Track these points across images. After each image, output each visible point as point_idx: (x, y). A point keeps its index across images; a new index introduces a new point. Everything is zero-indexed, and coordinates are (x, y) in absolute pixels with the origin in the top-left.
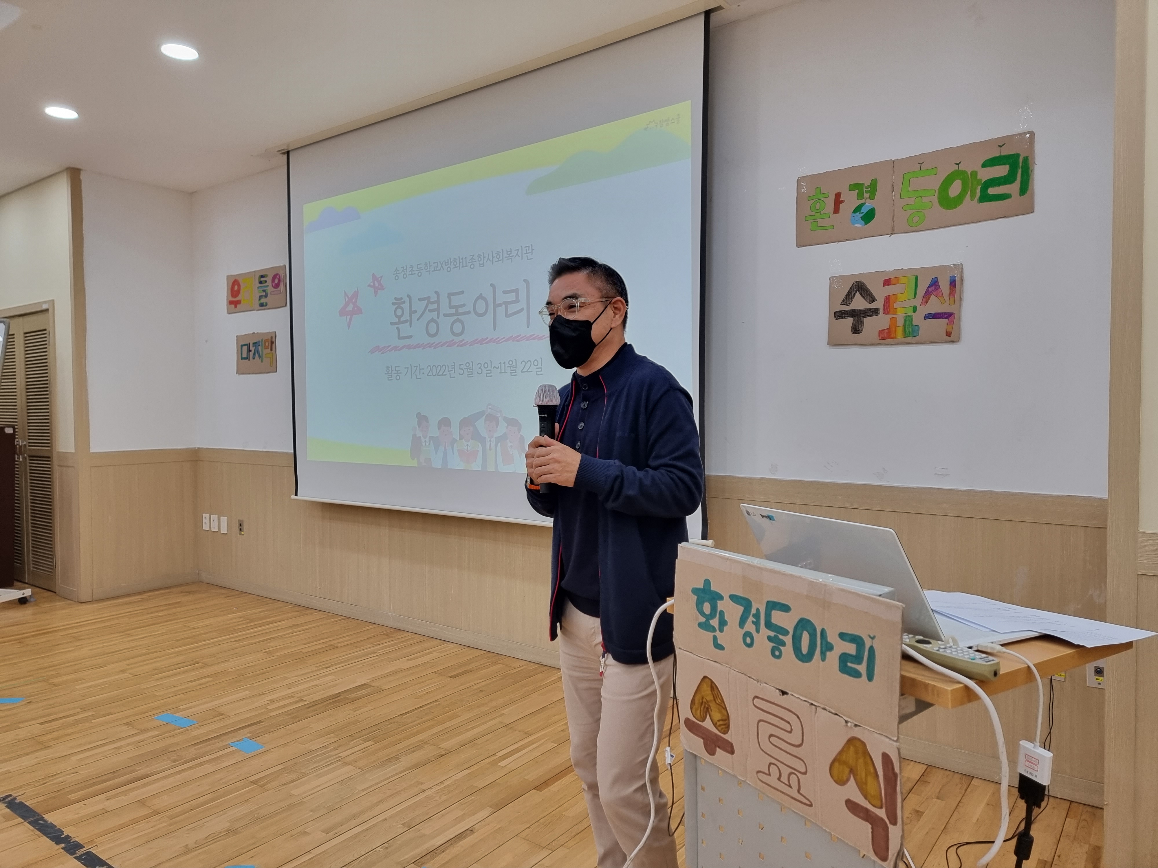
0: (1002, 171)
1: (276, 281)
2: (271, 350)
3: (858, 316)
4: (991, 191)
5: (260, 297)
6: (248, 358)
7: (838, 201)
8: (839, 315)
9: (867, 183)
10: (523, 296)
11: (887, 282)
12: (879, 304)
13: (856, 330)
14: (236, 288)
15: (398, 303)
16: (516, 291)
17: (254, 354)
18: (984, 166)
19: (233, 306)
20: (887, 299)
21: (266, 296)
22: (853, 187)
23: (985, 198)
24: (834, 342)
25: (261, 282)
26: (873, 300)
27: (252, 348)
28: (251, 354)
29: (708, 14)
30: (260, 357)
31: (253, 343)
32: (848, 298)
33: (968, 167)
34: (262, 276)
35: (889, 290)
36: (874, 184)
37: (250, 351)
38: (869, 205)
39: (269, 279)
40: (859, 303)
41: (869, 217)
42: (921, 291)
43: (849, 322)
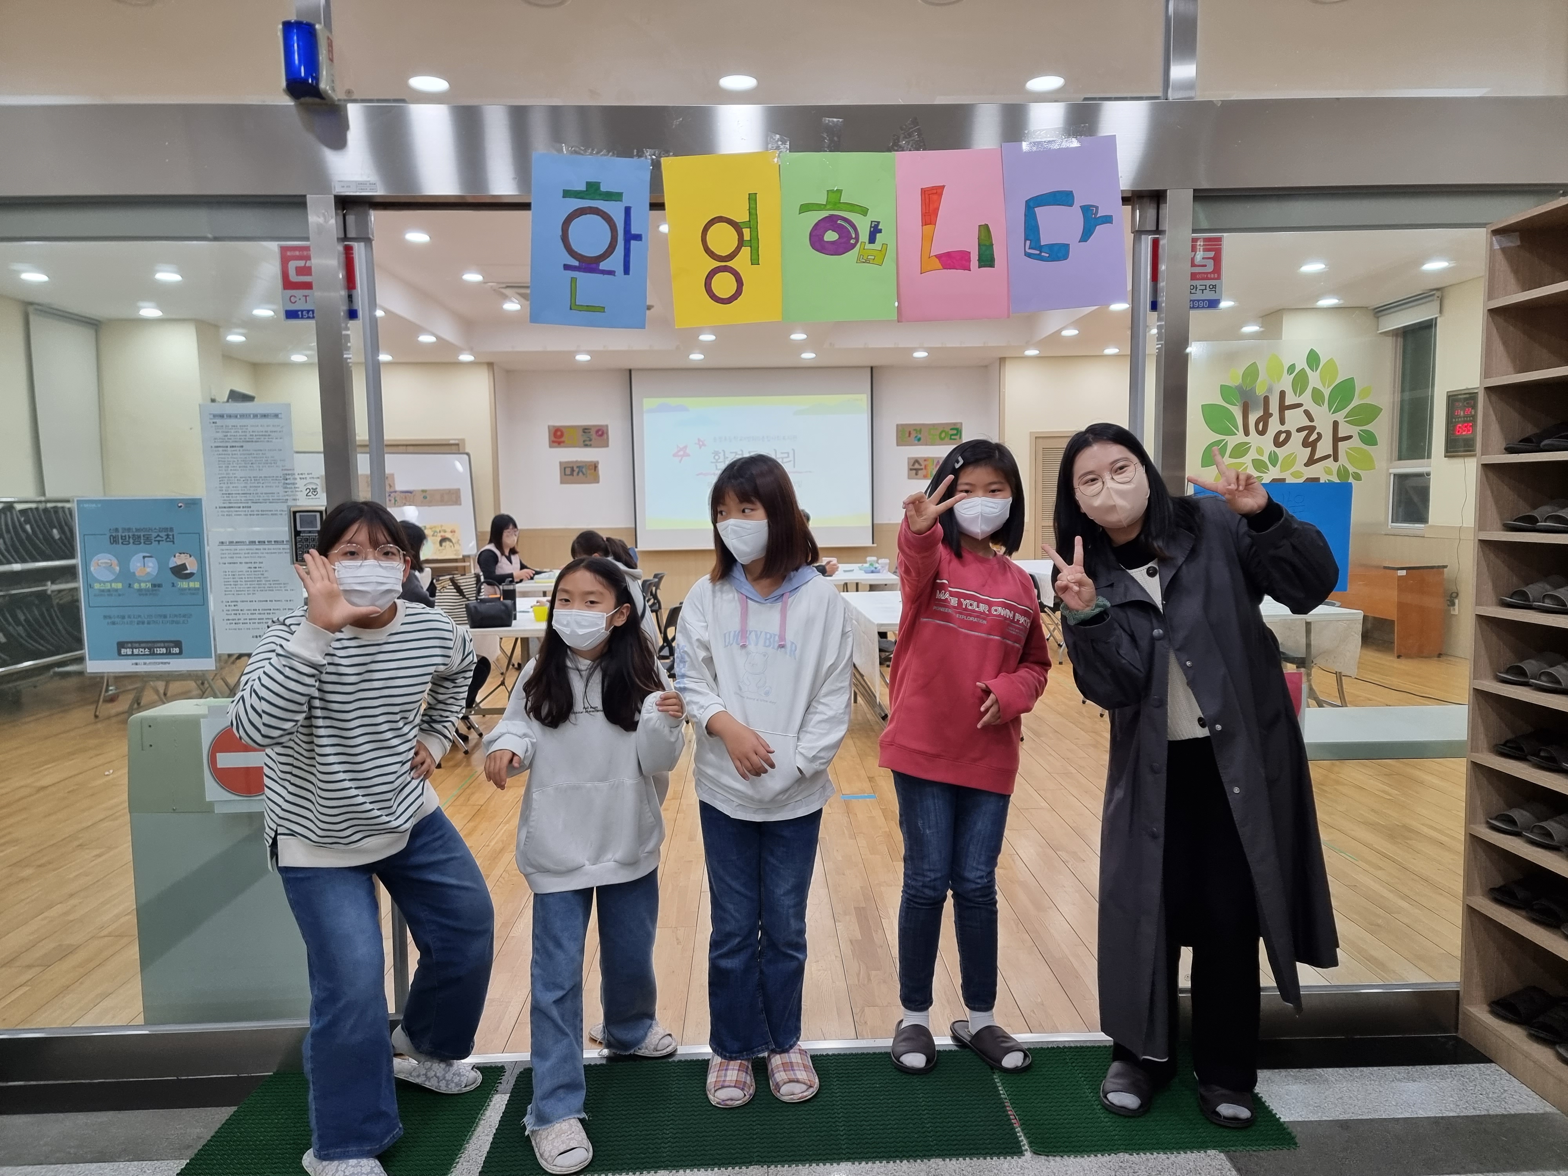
0: (955, 432)
1: (600, 433)
2: (595, 470)
3: (917, 470)
4: (953, 437)
5: (584, 441)
6: (572, 474)
7: (910, 433)
8: (911, 469)
9: (919, 429)
10: (791, 455)
11: (925, 460)
12: (923, 467)
13: (916, 474)
14: (559, 433)
15: (716, 453)
16: (788, 453)
17: (578, 473)
18: (951, 429)
19: (556, 444)
20: (925, 466)
21: (590, 440)
22: (914, 430)
23: (951, 439)
24: (909, 478)
25: (584, 432)
26: (921, 465)
27: (576, 470)
28: (575, 473)
29: (872, 368)
30: (584, 474)
31: (577, 467)
32: (913, 465)
33: (947, 429)
34: (586, 429)
35: (926, 463)
36: (921, 430)
37: (573, 470)
38: (919, 436)
39: (593, 432)
40: (917, 466)
41: (919, 440)
42: (935, 463)
43: (914, 472)
